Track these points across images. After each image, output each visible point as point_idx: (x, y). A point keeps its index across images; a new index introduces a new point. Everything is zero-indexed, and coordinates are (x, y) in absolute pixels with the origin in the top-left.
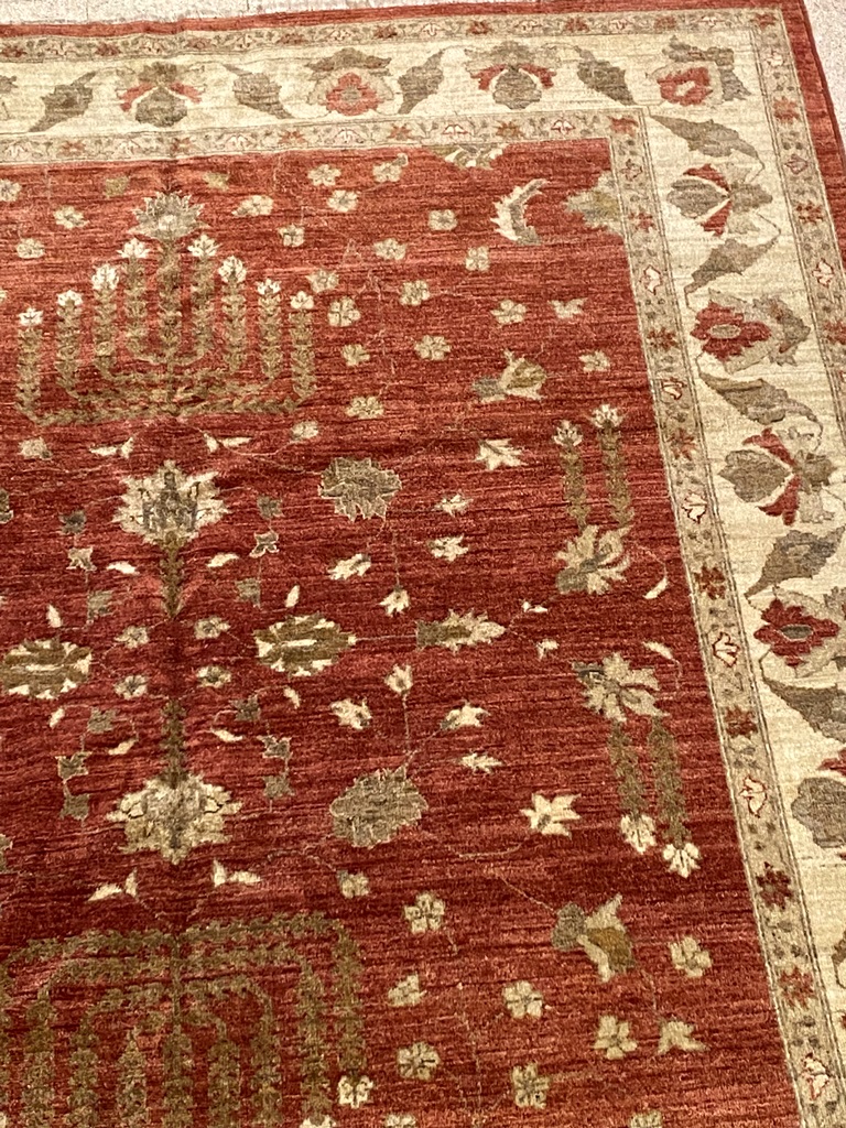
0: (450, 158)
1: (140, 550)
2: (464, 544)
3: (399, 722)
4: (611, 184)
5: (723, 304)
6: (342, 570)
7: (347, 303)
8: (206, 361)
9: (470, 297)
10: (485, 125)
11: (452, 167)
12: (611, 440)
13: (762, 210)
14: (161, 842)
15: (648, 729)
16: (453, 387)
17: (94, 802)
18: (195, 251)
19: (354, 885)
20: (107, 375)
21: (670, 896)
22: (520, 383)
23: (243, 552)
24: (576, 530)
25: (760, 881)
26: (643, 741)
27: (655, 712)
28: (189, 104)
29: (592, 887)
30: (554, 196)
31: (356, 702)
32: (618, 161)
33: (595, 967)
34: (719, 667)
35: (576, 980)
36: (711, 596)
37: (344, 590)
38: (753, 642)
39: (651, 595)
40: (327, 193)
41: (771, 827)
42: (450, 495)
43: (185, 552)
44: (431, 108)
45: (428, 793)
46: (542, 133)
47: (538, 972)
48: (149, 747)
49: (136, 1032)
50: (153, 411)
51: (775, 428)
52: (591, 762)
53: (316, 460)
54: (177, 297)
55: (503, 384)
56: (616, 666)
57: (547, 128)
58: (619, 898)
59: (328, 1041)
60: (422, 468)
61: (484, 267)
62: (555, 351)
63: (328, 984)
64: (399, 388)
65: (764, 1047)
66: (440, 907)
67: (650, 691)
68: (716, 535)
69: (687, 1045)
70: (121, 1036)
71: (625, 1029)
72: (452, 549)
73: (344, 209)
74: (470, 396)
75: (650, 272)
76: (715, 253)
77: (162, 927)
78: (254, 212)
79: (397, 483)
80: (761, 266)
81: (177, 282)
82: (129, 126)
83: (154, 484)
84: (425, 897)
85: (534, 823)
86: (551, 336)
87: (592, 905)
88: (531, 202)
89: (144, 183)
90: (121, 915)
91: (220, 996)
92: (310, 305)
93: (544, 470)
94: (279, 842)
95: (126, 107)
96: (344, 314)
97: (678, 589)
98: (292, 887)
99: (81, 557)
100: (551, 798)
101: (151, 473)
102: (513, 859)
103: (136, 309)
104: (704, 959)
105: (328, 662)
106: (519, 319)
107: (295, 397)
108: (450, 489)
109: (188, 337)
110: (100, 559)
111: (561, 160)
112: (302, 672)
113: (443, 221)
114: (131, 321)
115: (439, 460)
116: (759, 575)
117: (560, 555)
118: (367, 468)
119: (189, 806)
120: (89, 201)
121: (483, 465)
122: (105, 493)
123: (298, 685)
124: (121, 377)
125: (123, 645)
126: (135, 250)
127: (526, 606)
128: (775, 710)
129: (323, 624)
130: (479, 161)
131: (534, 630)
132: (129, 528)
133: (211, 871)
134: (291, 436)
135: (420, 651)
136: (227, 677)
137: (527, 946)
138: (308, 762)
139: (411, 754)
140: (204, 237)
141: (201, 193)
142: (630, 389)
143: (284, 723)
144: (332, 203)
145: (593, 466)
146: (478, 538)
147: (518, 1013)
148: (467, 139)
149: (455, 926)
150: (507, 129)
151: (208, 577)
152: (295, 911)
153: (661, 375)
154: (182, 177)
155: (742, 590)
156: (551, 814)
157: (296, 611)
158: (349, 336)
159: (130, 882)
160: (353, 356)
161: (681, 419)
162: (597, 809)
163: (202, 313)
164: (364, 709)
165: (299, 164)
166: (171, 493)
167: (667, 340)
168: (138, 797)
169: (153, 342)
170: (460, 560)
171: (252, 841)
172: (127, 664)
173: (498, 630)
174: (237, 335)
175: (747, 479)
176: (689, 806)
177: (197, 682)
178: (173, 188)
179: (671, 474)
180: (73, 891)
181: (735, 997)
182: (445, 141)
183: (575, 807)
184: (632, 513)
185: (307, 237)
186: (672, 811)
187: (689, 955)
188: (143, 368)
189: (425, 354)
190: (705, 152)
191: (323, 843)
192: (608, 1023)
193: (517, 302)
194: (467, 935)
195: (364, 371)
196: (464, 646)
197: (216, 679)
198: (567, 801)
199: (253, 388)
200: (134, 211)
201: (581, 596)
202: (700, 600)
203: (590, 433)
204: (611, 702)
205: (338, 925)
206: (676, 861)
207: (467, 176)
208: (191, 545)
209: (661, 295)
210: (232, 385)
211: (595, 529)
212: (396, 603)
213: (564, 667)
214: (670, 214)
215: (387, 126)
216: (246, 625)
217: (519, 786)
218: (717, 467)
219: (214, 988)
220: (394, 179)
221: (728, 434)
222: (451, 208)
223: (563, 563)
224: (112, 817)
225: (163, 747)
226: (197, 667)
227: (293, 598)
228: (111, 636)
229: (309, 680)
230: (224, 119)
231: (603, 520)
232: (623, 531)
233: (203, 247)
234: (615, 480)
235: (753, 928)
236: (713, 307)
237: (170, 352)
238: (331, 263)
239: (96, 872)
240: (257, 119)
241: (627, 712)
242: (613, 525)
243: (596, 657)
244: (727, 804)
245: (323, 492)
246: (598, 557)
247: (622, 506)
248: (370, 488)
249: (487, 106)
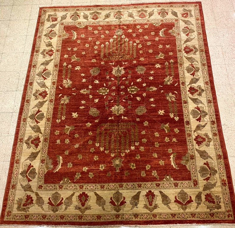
0: (154, 25)
1: (115, 77)
2: (153, 78)
3: (144, 100)
4: (175, 29)
5: (188, 46)
6: (138, 80)
7: (141, 45)
8: (123, 52)
9: (156, 44)
10: (159, 20)
11: (154, 26)
12: (172, 64)
13: (193, 33)
14: (116, 113)
15: (174, 102)
16: (153, 56)
17: (109, 108)
18: (122, 37)
19: (138, 120)
20: (111, 54)
21: (175, 123)
22: (161, 56)
23: (127, 78)
24: (167, 76)
25: (186, 122)
26: (173, 104)
27: (175, 100)
28: (122, 16)
29: (166, 122)
30: (167, 30)
31: (139, 97)
32: (175, 25)
33: (165, 131)
34: (183, 95)
35: (163, 132)
36: (183, 86)
37: (138, 83)
38: (188, 92)
39: (175, 85)
40: (139, 29)
41: (188, 115)
42: (152, 71)
43: (120, 77)
44: (152, 17)
45: (147, 109)
46: (166, 21)
47: (158, 131)
48: (115, 102)
49: (113, 135)
50: (117, 59)
51: (193, 63)
52: (167, 106)
53: (136, 66)
54: (120, 43)
55: (159, 56)
56: (170, 94)
57: (167, 21)
58: (169, 123)
59: (134, 137)
60: (148, 67)
61: (158, 40)
62: (166, 52)
63: (135, 131)
64: (146, 57)
65: (185, 142)
66: (148, 123)
67: (174, 97)
68: (184, 78)
69: (175, 141)
70: (112, 135)
71: (168, 139)
72: (151, 78)
73: (141, 32)
74: (155, 58)
75: (179, 41)
76: (187, 39)
77: (116, 123)
78: (130, 32)
79: (145, 69)
80: (193, 41)
81: (120, 41)
82: (115, 19)
83: (116, 68)
84: (146, 121)
85: (159, 113)
86: (165, 50)
87: (166, 124)
88: (164, 31)
89: (116, 27)
90: (111, 121)
91: (122, 131)
92: (136, 45)
93: (163, 68)
94: (129, 114)
95: (114, 17)
96: (140, 46)
97: (179, 85)
98: (131, 119)
99: (108, 77)
100: (161, 110)
101: (116, 67)
102: (156, 117)
103: (115, 45)
104: (178, 131)
105: (136, 92)
106: (162, 47)
107: (133, 57)
108: (152, 70)
109: (121, 49)
110: (110, 78)
111: (168, 25)
112: (133, 93)
113: (153, 33)
114: (114, 46)
115: (151, 66)
116: (189, 83)
117: (165, 79)
118: (142, 67)
119: (120, 109)
120: (109, 30)
121: (156, 67)
122: (111, 69)
123: (132, 95)
124: (113, 54)
125: (112, 89)
126: (115, 37)
127: (160, 86)
128: (190, 101)
129: (136, 87)
130: (158, 25)
131: (161, 89)
132: (113, 74)
133: (122, 117)
134: (133, 63)
135: (147, 91)
136: (124, 93)
137: (158, 128)
138: (133, 104)
139: (145, 104)
140: (123, 35)
141: (123, 29)
142: (175, 57)
143: (131, 99)
144: (139, 31)
145: (169, 68)
146: (155, 77)
147: (156, 136)
148: (156, 22)
149: (149, 125)
150: (162, 21)
151: (122, 81)
152: (131, 122)
153: (179, 56)
154: (121, 27)
155: (187, 85)
156: (161, 112)
157: (133, 85)
158: (140, 49)
159: (113, 118)
160: (141, 52)
161: (181, 62)
162: (167, 112)
163: (123, 45)
164: (140, 98)
165: (135, 25)
166: (118, 69)
167: (180, 51)
168: (114, 107)
169: (117, 49)
170: (152, 80)
171: (127, 113)
172: (113, 91)
173: (156, 89)
174: (127, 49)
175: (189, 70)
176: (178, 112)
177: (121, 94)
178: (120, 28)
179: (179, 69)
180: (106, 118)
181: (182, 136)
182: (154, 22)
183: (164, 112)
184: (174, 74)
185: (136, 35)
186: (176, 113)
187: (176, 130)
188: (116, 53)
189: (150, 52)
190: (187, 25)
191: (134, 114)
192: (166, 138)
193: (162, 45)
194: (151, 126)
195: (142, 54)
196: (152, 91)
197: (123, 93)
198: (163, 111)
199: (128, 56)
200: (115, 31)
201: (167, 85)
202: (181, 86)
203: (169, 63)
204: (169, 99)
205: (136, 124)
206: (176, 119)
207: (156, 27)
208: (121, 76)
209: (180, 45)
210: (126, 55)
211: (169, 76)
212: (144, 85)
213: (164, 94)
214: (182, 33)
215: (147, 20)
216: (127, 87)
217: (158, 109)
218: (185, 68)
219: (122, 130)
220: (147, 27)
221: (187, 64)
222: (154, 32)
223: (165, 80)
224: (111, 110)
225: (117, 101)
226: (121, 92)
227: (132, 84)
228: (111, 88)
229: (134, 94)
230: (126, 19)
231: (170, 75)
232: (173, 77)
233: (123, 37)
234: (172, 70)
235: (184, 128)
236: (186, 46)
237: (119, 51)
238: (139, 39)
239: (109, 116)
240: (131, 19)
241: (171, 100)
242: (171, 76)
243: (168, 93)
244: (183, 112)
245: (136, 70)
246: (169, 80)
247: (173, 73)
248: (142, 70)
249: (159, 17)
